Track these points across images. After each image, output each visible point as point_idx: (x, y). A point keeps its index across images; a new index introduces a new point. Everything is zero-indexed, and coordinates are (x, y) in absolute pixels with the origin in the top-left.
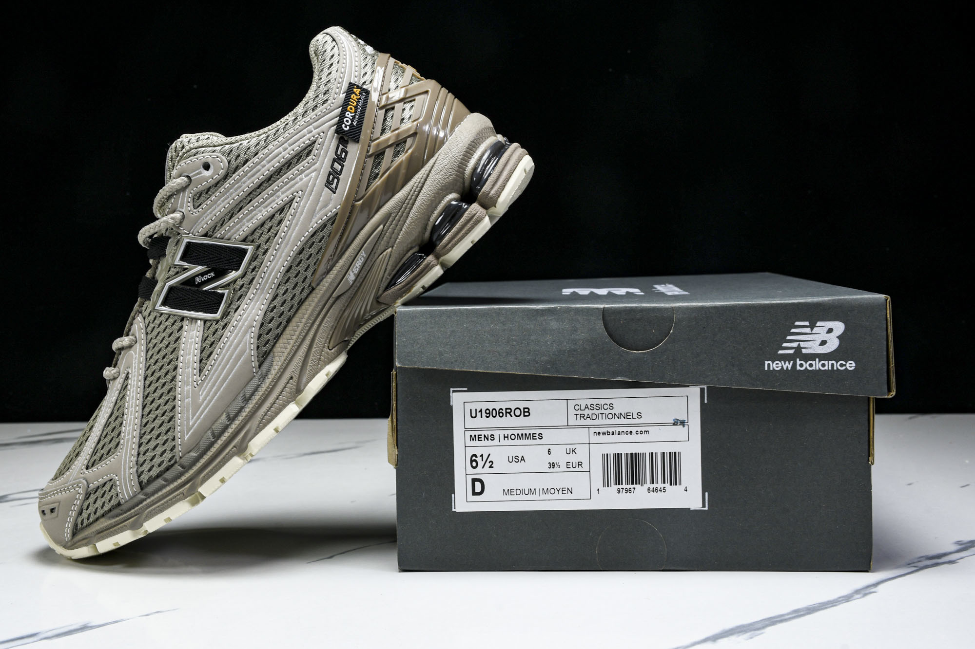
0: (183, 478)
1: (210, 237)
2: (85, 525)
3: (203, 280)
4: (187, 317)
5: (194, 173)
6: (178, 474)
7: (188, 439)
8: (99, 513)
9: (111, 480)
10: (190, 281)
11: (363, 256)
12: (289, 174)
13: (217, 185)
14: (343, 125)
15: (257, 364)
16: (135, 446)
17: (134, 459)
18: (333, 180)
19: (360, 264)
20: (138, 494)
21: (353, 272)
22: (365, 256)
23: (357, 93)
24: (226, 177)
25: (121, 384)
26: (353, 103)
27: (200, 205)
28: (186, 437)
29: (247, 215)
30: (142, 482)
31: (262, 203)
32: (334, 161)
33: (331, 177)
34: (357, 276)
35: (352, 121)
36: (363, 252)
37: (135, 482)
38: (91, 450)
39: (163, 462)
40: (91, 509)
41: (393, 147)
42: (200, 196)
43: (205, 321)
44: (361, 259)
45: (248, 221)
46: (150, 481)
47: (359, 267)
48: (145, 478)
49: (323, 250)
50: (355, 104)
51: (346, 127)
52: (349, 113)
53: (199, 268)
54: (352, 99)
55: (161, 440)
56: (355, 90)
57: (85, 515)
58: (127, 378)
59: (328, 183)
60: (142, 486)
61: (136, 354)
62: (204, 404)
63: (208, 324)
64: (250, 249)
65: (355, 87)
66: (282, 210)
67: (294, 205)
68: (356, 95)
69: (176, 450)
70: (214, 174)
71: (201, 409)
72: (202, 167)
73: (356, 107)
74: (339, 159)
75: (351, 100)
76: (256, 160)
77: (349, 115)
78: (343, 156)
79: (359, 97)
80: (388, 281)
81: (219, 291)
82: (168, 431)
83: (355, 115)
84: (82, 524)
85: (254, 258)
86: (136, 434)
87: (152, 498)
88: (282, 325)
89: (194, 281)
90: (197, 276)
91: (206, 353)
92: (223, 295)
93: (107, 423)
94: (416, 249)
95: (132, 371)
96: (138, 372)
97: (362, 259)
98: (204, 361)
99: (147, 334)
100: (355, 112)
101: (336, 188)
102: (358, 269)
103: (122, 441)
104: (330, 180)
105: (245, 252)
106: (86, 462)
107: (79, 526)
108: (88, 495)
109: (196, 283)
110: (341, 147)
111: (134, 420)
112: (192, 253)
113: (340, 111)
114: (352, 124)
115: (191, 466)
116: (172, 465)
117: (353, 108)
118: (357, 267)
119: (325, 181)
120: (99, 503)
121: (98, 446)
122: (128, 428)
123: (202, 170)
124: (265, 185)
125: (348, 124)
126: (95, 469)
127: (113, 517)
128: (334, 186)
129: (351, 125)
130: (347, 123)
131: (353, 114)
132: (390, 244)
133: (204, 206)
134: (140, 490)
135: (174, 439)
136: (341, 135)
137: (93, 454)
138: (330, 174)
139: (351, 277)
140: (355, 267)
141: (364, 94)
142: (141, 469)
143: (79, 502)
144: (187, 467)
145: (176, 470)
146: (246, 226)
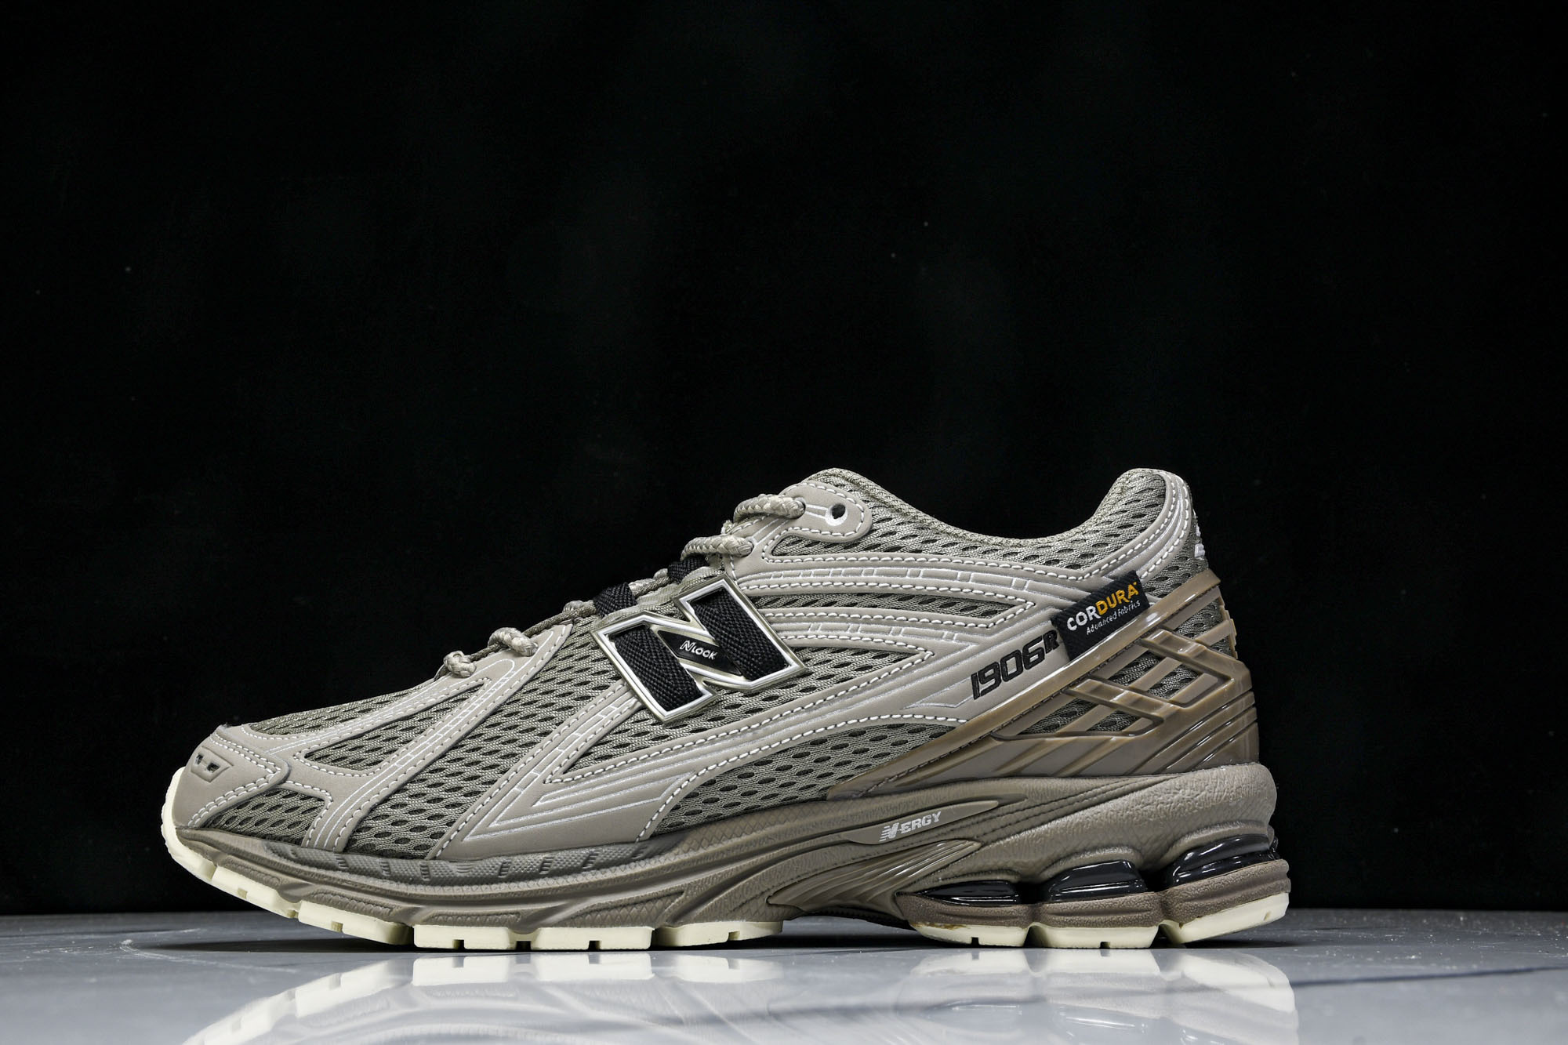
0: (411, 890)
1: (757, 606)
2: (231, 826)
3: (693, 651)
4: (625, 680)
5: (815, 507)
6: (410, 877)
7: (469, 844)
8: (262, 829)
9: (319, 799)
10: (675, 640)
11: (933, 819)
12: (937, 617)
13: (830, 545)
14: (1071, 619)
15: (654, 829)
16: (393, 785)
17: (375, 799)
18: (990, 678)
19: (919, 826)
20: (335, 852)
21: (900, 827)
22: (937, 820)
23: (1130, 594)
24: (849, 545)
25: (458, 692)
26: (1112, 602)
27: (784, 554)
28: (467, 839)
29: (832, 619)
30: (355, 840)
31: (866, 621)
32: (1016, 654)
33: (991, 672)
34: (900, 838)
35: (1089, 623)
36: (939, 814)
37: (345, 832)
38: (337, 739)
39: (407, 840)
40: (259, 814)
41: (1113, 712)
42: (792, 544)
43: (644, 708)
44: (927, 819)
45: (825, 629)
46: (367, 850)
47: (913, 828)
48: (364, 838)
49: (887, 759)
50: (1114, 606)
51: (1073, 624)
52: (1094, 611)
53: (703, 633)
54: (1115, 596)
55: (434, 809)
56: (1130, 587)
57: (243, 813)
58: (473, 690)
59: (978, 678)
60: (349, 846)
61: (515, 670)
62: (535, 816)
63: (643, 714)
64: (793, 666)
65: (1135, 583)
66: (882, 654)
67: (906, 663)
68: (1126, 596)
69: (439, 841)
70: (837, 528)
71: (523, 819)
72: (831, 507)
73: (1110, 611)
74: (1024, 658)
75: (1113, 595)
76: (910, 557)
77: (1091, 612)
78: (1032, 659)
79: (1127, 601)
80: (936, 884)
81: (700, 686)
82: (454, 806)
83: (1101, 620)
84: (227, 823)
85: (785, 683)
86: (412, 771)
87: (346, 876)
88: (738, 809)
89: (680, 643)
90: (692, 640)
91: (600, 751)
92: (699, 694)
93: (391, 723)
94: (1012, 878)
95: (489, 686)
96: (495, 696)
97: (929, 821)
98: (589, 758)
99: (554, 656)
100: (1104, 617)
101: (985, 692)
102: (909, 830)
103: (384, 763)
104: (986, 674)
105: (782, 663)
107: (222, 822)
108: (273, 791)
109: (681, 648)
110: (1041, 644)
111: (427, 752)
112: (715, 606)
113: (1085, 597)
114: (1085, 627)
115: (435, 882)
116: (414, 857)
117: (1106, 609)
118: (910, 826)
119: (977, 671)
120: (275, 816)
121: (350, 742)
122: (409, 754)
123: (828, 510)
124: (891, 600)
125: (1081, 624)
126: (316, 765)
127: (275, 852)
128: (983, 687)
129: (1082, 629)
130: (1078, 621)
131: (1098, 617)
132: (985, 839)
133: (787, 559)
134: (341, 849)
135: (450, 824)
136: (1054, 628)
137: (333, 745)
138: (993, 666)
139: (891, 832)
140: (909, 823)
141: (1138, 602)
142: (370, 823)
143: (254, 789)
144: (429, 877)
145: (413, 867)
146: (815, 634)
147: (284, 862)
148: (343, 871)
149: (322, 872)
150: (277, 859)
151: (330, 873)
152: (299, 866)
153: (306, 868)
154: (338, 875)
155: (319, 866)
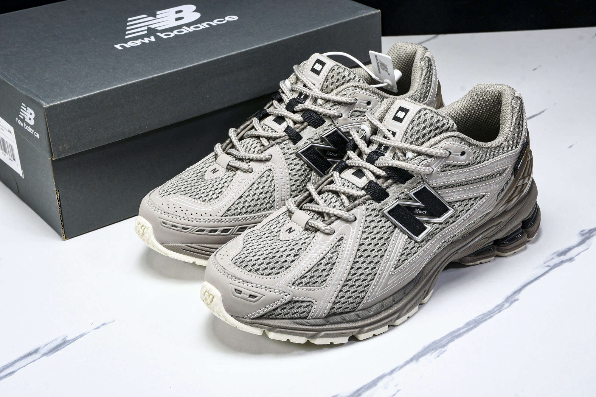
0: (356, 324)
1: (435, 190)
2: (273, 317)
3: (419, 213)
4: (399, 228)
5: (454, 153)
6: (353, 320)
7: (369, 303)
8: (288, 316)
9: (309, 302)
10: (411, 209)
12: (490, 181)
13: (460, 166)
16: (338, 290)
17: (334, 298)
20: (323, 318)
24: (467, 165)
25: (335, 242)
27: (445, 171)
30: (330, 313)
31: (471, 189)
37: (326, 311)
38: (300, 274)
39: (348, 308)
40: (284, 311)
42: (447, 167)
43: (409, 238)
45: (459, 194)
46: (334, 315)
53: (420, 204)
57: (279, 311)
58: (341, 240)
59: (498, 195)
61: (353, 229)
62: (388, 287)
63: (410, 240)
64: (451, 210)
66: (476, 198)
67: (484, 199)
69: (360, 305)
70: (463, 160)
72: (460, 152)
74: (507, 183)
77: (522, 161)
81: (425, 225)
82: (362, 292)
86: (342, 283)
89: (414, 210)
90: (418, 208)
91: (402, 258)
92: (425, 228)
93: (318, 262)
95: (348, 239)
96: (354, 243)
98: (400, 262)
99: (366, 221)
104: (500, 193)
106: (294, 280)
108: (289, 302)
109: (414, 212)
110: (511, 176)
111: (343, 274)
112: (423, 194)
113: (519, 155)
115: (362, 319)
119: (498, 193)
120: (294, 310)
122: (336, 277)
123: (459, 154)
125: (520, 166)
126: (299, 288)
127: (298, 324)
128: (498, 197)
133: (446, 173)
134: (326, 317)
135: (362, 299)
136: (513, 170)
137: (301, 277)
138: (502, 190)
142: (334, 306)
143: (279, 303)
144: (360, 318)
145: (352, 315)
146: (456, 196)
147: (304, 327)
148: (329, 324)
149: (321, 327)
150: (301, 327)
151: (324, 327)
152: (311, 327)
153: (314, 328)
154: (327, 327)
155: (319, 325)
